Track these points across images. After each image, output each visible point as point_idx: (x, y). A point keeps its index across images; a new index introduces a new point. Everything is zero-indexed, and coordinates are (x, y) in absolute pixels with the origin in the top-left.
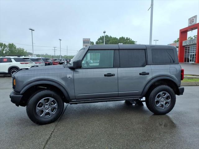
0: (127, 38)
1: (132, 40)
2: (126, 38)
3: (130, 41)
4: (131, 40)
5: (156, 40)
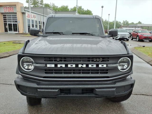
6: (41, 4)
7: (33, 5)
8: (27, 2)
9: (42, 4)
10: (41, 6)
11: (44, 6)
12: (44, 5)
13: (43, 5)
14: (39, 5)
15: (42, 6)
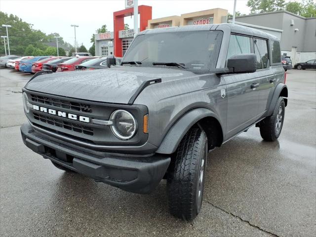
0: (11, 16)
1: (23, 21)
2: (9, 16)
3: (18, 21)
4: (21, 20)
5: (75, 26)
6: (278, 5)
7: (260, 10)
8: (249, 5)
9: (281, 4)
10: (279, 8)
11: (284, 8)
12: (285, 6)
13: (283, 5)
14: (275, 7)
15: (281, 9)
